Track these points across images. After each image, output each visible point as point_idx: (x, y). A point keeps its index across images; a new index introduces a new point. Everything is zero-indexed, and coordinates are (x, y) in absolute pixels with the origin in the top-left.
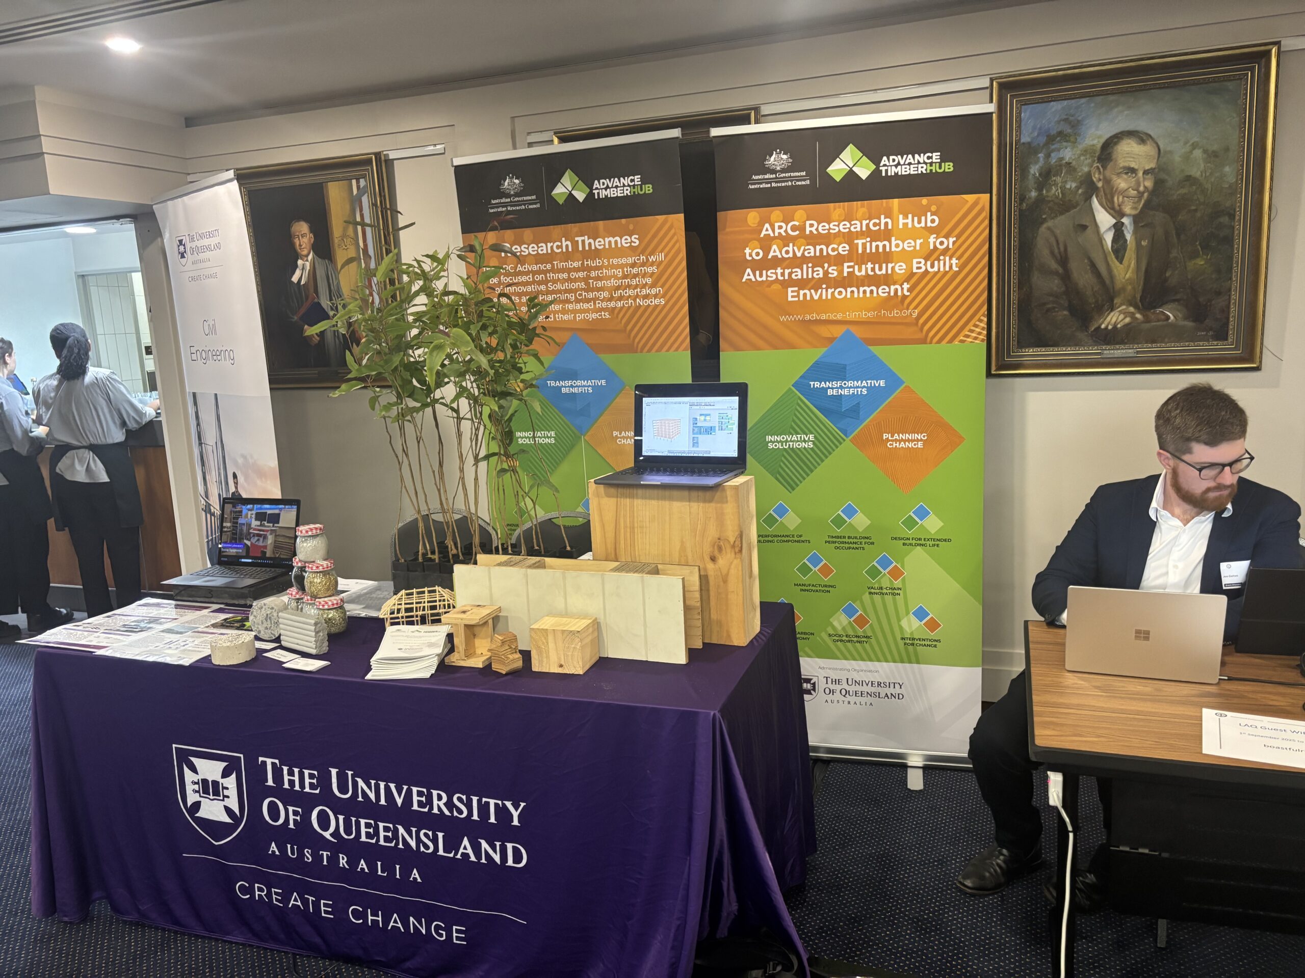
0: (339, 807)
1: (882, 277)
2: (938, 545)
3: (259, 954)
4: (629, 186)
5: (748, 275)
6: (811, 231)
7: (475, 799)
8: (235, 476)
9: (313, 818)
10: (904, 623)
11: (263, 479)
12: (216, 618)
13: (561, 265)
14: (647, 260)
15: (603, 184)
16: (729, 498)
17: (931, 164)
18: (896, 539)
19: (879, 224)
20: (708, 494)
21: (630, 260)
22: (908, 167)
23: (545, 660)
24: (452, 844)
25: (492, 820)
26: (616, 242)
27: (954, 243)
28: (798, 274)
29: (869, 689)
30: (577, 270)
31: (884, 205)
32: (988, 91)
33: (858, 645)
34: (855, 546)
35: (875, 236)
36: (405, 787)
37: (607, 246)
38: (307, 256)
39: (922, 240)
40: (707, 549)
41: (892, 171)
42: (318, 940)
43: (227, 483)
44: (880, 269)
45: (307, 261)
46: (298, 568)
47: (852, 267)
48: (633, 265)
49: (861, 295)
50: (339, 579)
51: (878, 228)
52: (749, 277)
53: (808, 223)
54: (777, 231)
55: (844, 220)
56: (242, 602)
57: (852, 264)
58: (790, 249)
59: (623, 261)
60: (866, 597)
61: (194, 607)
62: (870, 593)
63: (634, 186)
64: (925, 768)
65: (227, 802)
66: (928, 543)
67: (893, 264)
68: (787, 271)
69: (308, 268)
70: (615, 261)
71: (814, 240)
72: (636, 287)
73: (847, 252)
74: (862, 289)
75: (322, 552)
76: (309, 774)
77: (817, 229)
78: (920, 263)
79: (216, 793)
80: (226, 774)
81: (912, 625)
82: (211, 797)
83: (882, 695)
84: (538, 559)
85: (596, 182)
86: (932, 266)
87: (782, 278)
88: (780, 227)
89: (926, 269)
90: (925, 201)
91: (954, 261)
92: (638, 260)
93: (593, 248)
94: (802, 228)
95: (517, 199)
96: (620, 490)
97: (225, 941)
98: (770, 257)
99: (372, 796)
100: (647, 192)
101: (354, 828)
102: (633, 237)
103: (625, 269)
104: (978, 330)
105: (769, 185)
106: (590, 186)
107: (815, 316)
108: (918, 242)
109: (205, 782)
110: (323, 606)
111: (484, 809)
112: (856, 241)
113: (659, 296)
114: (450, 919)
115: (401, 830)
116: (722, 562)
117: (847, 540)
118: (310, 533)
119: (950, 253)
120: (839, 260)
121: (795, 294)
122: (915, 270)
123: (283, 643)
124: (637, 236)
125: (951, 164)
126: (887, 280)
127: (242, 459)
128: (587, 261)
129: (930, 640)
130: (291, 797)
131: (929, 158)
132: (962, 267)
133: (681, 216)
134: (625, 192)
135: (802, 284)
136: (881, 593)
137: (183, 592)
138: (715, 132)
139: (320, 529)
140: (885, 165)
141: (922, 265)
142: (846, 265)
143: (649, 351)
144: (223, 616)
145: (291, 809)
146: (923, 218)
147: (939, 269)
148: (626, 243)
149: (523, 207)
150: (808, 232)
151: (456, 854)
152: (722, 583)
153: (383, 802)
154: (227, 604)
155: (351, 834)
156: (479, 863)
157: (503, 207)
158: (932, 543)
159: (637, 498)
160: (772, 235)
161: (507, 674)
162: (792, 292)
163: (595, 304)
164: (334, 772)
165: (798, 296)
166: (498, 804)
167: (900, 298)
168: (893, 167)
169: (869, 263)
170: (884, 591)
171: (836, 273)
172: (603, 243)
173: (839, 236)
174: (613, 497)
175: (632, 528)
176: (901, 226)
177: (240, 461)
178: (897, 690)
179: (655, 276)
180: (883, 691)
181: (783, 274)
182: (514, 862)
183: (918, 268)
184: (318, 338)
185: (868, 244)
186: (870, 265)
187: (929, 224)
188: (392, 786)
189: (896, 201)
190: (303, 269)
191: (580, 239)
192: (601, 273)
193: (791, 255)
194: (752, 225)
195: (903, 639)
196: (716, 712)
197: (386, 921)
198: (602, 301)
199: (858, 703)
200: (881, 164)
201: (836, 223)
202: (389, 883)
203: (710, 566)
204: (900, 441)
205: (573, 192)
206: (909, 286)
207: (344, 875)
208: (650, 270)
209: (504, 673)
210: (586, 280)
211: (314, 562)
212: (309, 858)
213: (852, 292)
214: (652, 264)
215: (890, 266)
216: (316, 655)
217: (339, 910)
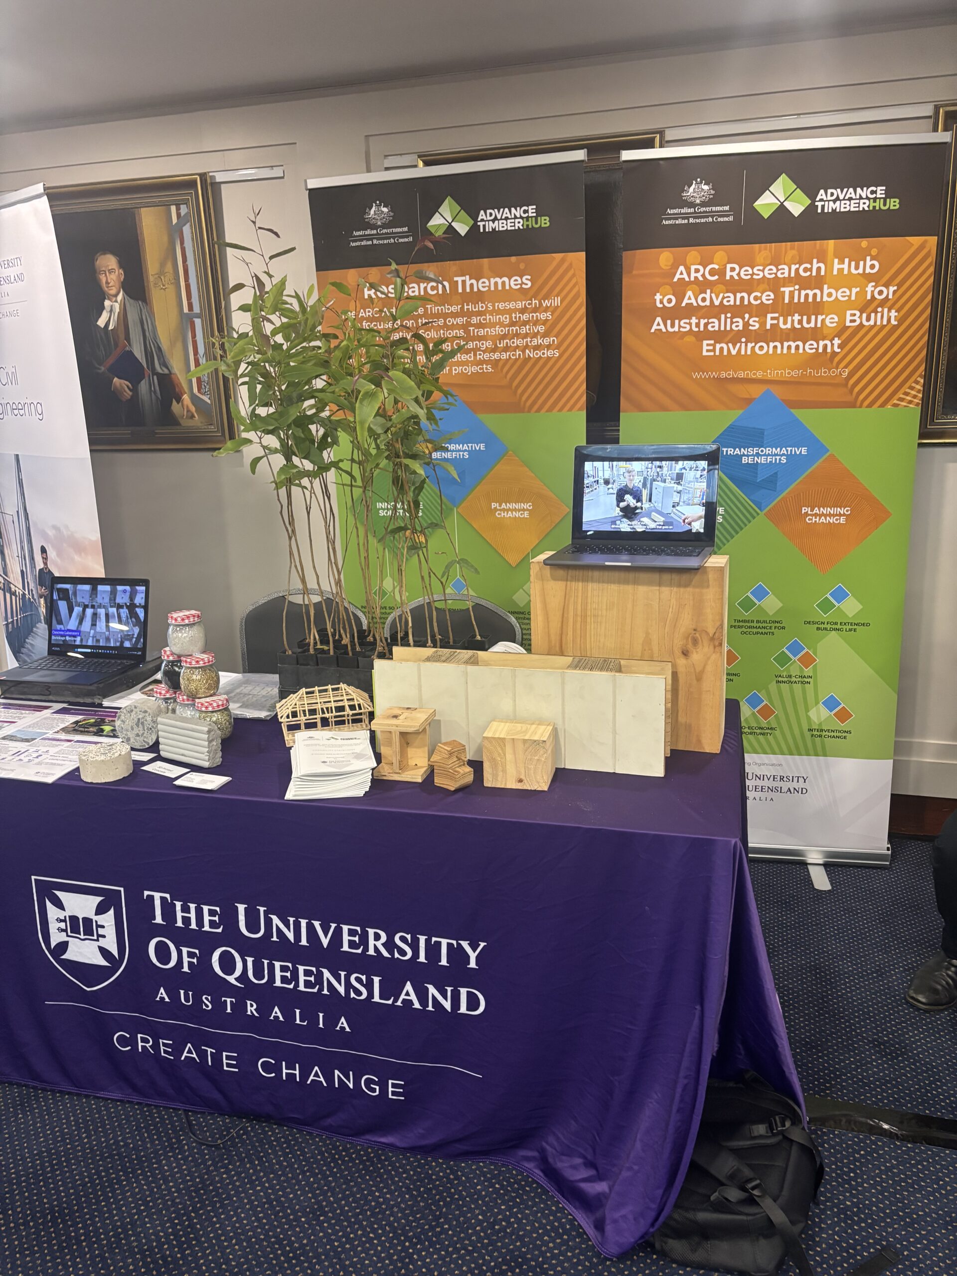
0: (246, 947)
1: (810, 331)
2: (855, 630)
3: (142, 1112)
4: (521, 217)
5: (658, 324)
6: (731, 277)
7: (422, 939)
8: (43, 550)
9: (213, 961)
10: (813, 714)
11: (83, 554)
12: (63, 721)
13: (436, 309)
14: (541, 304)
15: (491, 215)
16: (711, 583)
17: (875, 199)
18: (809, 623)
19: (811, 270)
20: (685, 577)
21: (520, 305)
22: (848, 202)
23: (500, 774)
24: (391, 989)
25: (444, 962)
26: (503, 283)
27: (895, 292)
28: (715, 325)
29: (771, 784)
30: (455, 315)
31: (818, 245)
32: (932, 120)
33: (761, 737)
34: (763, 630)
35: (804, 283)
36: (333, 926)
37: (492, 288)
38: (116, 295)
39: (858, 289)
40: (678, 643)
41: (830, 207)
42: (217, 1096)
43: (32, 558)
44: (809, 322)
45: (116, 301)
46: (169, 662)
47: (777, 318)
48: (523, 311)
49: (785, 351)
50: (221, 673)
51: (808, 273)
52: (658, 327)
53: (729, 266)
54: (693, 275)
55: (770, 264)
56: (88, 700)
57: (776, 315)
58: (708, 296)
59: (512, 305)
60: (773, 686)
61: (30, 706)
62: (778, 682)
63: (528, 218)
64: (826, 865)
65: (102, 943)
66: (844, 627)
67: (824, 317)
68: (703, 322)
69: (117, 310)
70: (501, 306)
71: (735, 286)
72: (526, 336)
73: (771, 302)
74: (786, 344)
75: (200, 644)
76: (209, 910)
77: (739, 274)
78: (855, 315)
79: (89, 931)
80: (101, 910)
81: (820, 715)
82: (82, 937)
83: (785, 789)
84: (470, 652)
85: (482, 212)
86: (868, 319)
87: (697, 329)
88: (697, 271)
89: (861, 322)
90: (864, 243)
91: (893, 314)
92: (529, 304)
93: (475, 289)
94: (722, 272)
95: (385, 231)
96: (571, 573)
97: (98, 1098)
98: (683, 305)
99: (290, 936)
100: (543, 225)
101: (266, 972)
102: (524, 278)
103: (514, 315)
104: (913, 393)
105: (686, 221)
106: (474, 217)
107: (731, 374)
108: (854, 290)
109: (74, 919)
110: (207, 708)
111: (433, 951)
112: (782, 289)
113: (553, 347)
114: (384, 1074)
115: (326, 974)
116: (696, 657)
117: (755, 624)
118: (187, 621)
119: (889, 304)
120: (761, 311)
121: (711, 348)
122: (848, 324)
123: (163, 754)
124: (529, 277)
125: (897, 201)
126: (816, 334)
127: (54, 532)
128: (468, 305)
129: (840, 732)
130: (183, 937)
131: (873, 192)
132: (901, 321)
133: (582, 255)
134: (517, 225)
135: (718, 336)
136: (790, 682)
137: (12, 689)
138: (627, 155)
139: (198, 616)
140: (821, 200)
141: (856, 318)
142: (769, 316)
143: (538, 411)
144: (71, 719)
145: (185, 950)
146: (862, 263)
147: (875, 322)
148: (516, 285)
149: (392, 241)
150: (728, 278)
151: (396, 1000)
152: (695, 682)
153: (304, 942)
154: (70, 703)
155: (263, 978)
156: (424, 1011)
157: (368, 240)
158: (848, 627)
159: (592, 581)
160: (687, 279)
161: (457, 791)
162: (708, 345)
163: (475, 355)
164: (241, 908)
165: (714, 350)
166: (452, 944)
167: (829, 355)
168: (831, 203)
169: (796, 315)
170: (793, 679)
171: (757, 326)
172: (487, 284)
173: (763, 283)
174: (561, 580)
175: (584, 617)
176: (835, 272)
177: (51, 533)
178: (801, 784)
179: (549, 324)
180: (785, 786)
181: (698, 325)
182: (468, 1009)
183: (853, 321)
184: (131, 393)
185: (796, 293)
186: (797, 317)
187: (868, 270)
188: (317, 924)
189: (831, 243)
190: (111, 311)
191: (459, 279)
192: (484, 319)
193: (708, 303)
194: (664, 267)
195: (810, 730)
196: (738, 840)
197: (305, 1074)
198: (484, 352)
199: (758, 799)
200: (818, 199)
201: (761, 268)
202: (311, 1032)
203: (681, 662)
204: (820, 516)
205: (453, 224)
206: (840, 342)
207: (251, 1023)
208: (543, 316)
209: (452, 789)
210: (465, 327)
211: (191, 655)
212: (207, 1003)
213: (775, 347)
214: (546, 309)
215: (820, 318)
216: (209, 768)
217: (246, 1062)
